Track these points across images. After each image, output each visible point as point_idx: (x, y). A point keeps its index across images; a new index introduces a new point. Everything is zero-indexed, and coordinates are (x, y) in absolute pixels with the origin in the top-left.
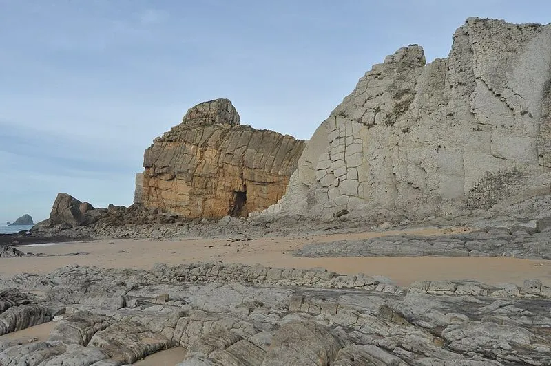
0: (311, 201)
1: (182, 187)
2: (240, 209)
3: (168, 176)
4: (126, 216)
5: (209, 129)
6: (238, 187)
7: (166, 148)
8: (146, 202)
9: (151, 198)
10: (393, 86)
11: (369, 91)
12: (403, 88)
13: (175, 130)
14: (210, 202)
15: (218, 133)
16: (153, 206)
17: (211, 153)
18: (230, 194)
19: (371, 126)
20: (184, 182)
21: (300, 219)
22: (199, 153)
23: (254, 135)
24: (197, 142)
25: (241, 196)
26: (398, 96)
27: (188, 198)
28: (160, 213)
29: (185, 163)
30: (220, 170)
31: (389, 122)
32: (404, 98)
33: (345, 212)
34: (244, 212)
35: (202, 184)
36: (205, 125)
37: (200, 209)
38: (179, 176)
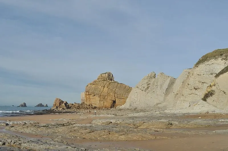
0: (130, 105)
1: (97, 98)
2: (114, 105)
3: (93, 95)
4: (81, 106)
5: (105, 82)
6: (114, 99)
7: (92, 86)
8: (85, 102)
9: (87, 101)
10: (147, 82)
11: (143, 83)
12: (149, 83)
13: (95, 82)
14: (105, 103)
15: (108, 83)
16: (88, 103)
17: (106, 89)
18: (111, 101)
19: (142, 91)
20: (98, 97)
21: (128, 109)
22: (102, 88)
23: (118, 85)
24: (102, 85)
25: (114, 102)
26: (148, 85)
27: (99, 102)
28: (91, 106)
29: (98, 91)
30: (108, 94)
31: (145, 91)
32: (149, 85)
33: (136, 108)
34: (115, 106)
35: (103, 97)
36: (104, 80)
37: (102, 105)
38: (96, 95)
